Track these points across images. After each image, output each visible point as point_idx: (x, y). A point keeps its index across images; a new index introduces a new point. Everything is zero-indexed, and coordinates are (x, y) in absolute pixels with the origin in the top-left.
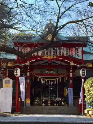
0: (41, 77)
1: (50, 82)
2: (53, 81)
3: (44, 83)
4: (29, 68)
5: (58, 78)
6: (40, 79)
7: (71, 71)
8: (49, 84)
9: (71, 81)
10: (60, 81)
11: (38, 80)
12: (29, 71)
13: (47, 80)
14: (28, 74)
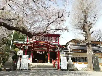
2: (42, 53)
4: (32, 47)
6: (37, 52)
7: (49, 49)
9: (49, 53)
10: (45, 52)
11: (36, 52)
13: (39, 52)
14: (32, 50)
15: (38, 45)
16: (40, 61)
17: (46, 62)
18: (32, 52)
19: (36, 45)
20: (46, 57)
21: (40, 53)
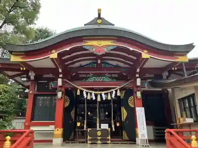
0: (84, 88)
1: (99, 97)
3: (89, 98)
4: (60, 71)
5: (115, 89)
7: (137, 75)
8: (99, 99)
9: (139, 94)
10: (118, 94)
11: (78, 93)
12: (61, 76)
13: (93, 93)
15: (84, 63)
17: (125, 135)
18: (60, 94)
19: (77, 65)
20: (124, 113)
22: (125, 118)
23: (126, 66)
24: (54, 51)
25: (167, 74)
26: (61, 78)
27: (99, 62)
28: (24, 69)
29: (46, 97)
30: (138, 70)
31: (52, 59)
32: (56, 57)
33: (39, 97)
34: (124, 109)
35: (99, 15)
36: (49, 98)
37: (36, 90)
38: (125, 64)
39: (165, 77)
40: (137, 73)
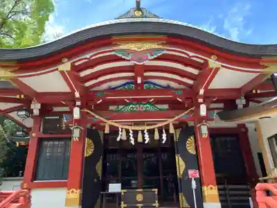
0: (116, 122)
1: (140, 135)
3: (124, 138)
4: (77, 95)
5: (165, 123)
7: (201, 100)
8: (140, 139)
9: (204, 130)
11: (107, 130)
12: (78, 103)
13: (131, 129)
14: (77, 113)
15: (114, 84)
16: (139, 198)
19: (105, 86)
20: (180, 164)
21: (136, 133)
22: (181, 173)
23: (182, 87)
24: (66, 60)
25: (244, 101)
26: (78, 106)
27: (139, 81)
28: (22, 96)
29: (57, 143)
30: (202, 92)
31: (62, 73)
32: (69, 69)
33: (46, 143)
34: (180, 158)
35: (138, 3)
36: (62, 143)
37: (42, 131)
38: (179, 84)
39: (240, 106)
40: (201, 97)
